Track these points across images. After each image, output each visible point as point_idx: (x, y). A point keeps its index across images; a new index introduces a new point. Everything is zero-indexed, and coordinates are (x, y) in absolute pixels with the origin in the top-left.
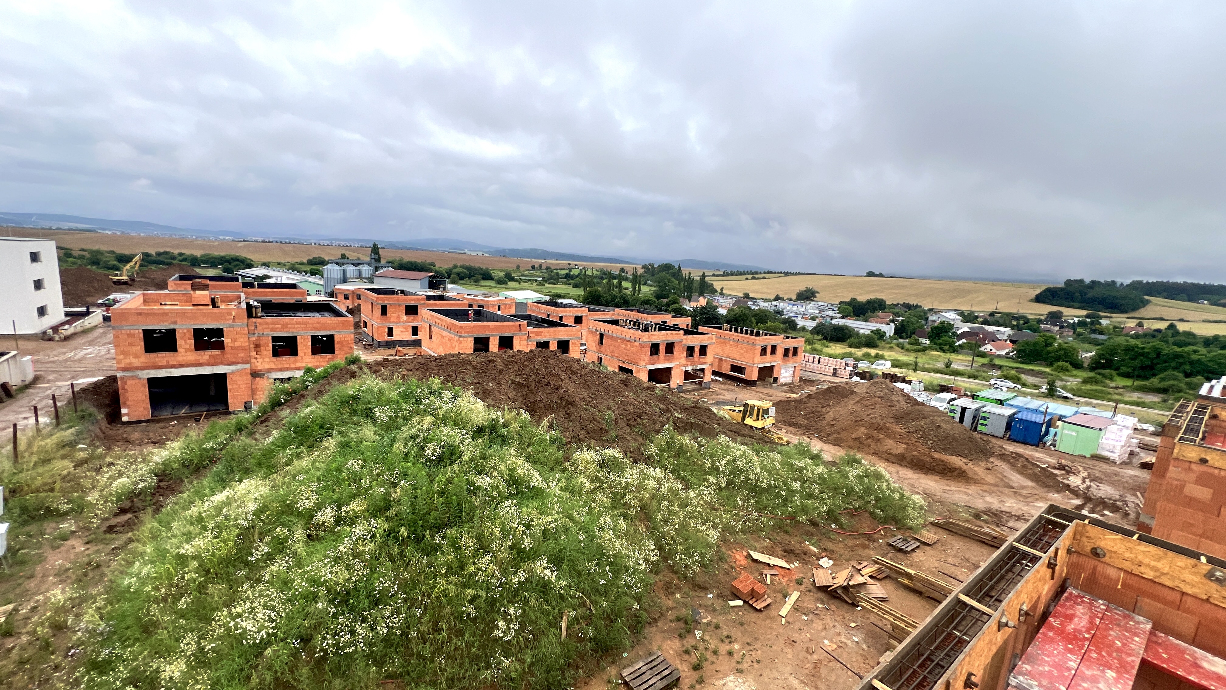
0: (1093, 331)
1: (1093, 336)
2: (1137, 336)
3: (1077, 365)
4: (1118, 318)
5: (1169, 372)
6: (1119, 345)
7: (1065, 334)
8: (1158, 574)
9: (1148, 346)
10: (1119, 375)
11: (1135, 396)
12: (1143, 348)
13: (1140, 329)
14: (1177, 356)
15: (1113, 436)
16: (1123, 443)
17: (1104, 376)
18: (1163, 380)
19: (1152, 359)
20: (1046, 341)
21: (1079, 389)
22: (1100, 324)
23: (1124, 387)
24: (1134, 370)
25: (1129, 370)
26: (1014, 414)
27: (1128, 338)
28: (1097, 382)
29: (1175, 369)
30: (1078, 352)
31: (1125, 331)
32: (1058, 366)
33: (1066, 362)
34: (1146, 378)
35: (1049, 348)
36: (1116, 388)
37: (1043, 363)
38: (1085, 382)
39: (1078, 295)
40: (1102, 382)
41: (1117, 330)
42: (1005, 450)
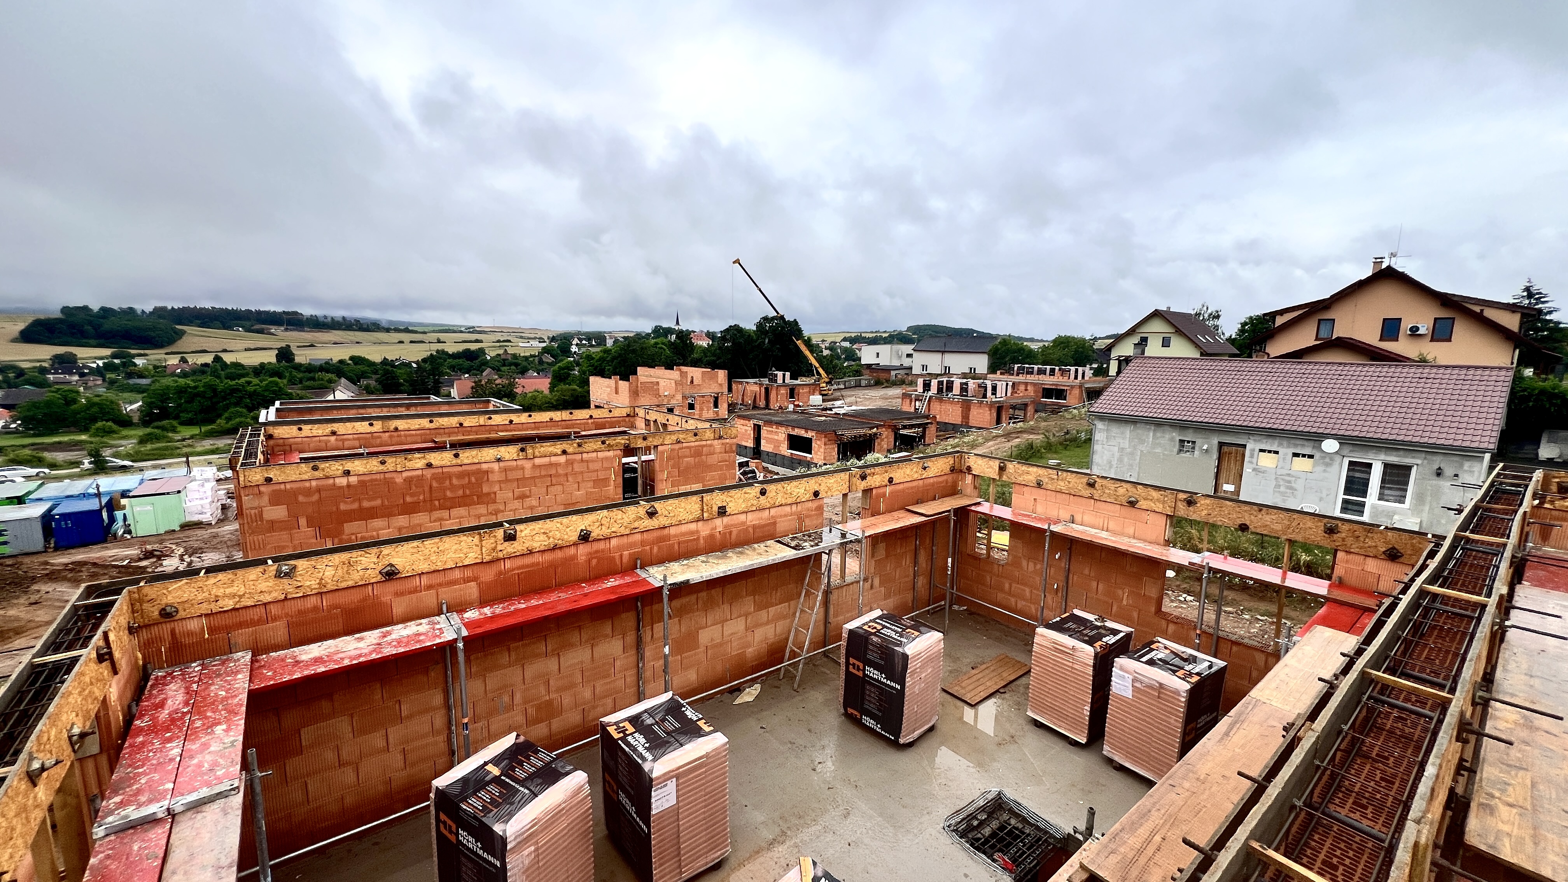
0: (130, 375)
1: (131, 381)
2: (184, 375)
3: (125, 422)
4: (156, 355)
5: (232, 410)
6: (168, 387)
7: (90, 384)
8: (237, 599)
9: (201, 384)
10: (183, 424)
11: (208, 444)
12: (196, 387)
13: (185, 365)
14: (233, 391)
15: (197, 495)
16: (210, 500)
17: (163, 428)
18: (229, 419)
19: (211, 398)
20: (65, 398)
21: (137, 452)
22: (135, 365)
23: (192, 437)
24: (196, 414)
25: (190, 415)
26: (50, 510)
27: (176, 378)
28: (158, 439)
29: (237, 404)
30: (118, 405)
31: (168, 371)
32: (97, 429)
33: (107, 421)
34: (213, 422)
35: (74, 407)
36: (184, 440)
37: (72, 429)
38: (142, 441)
39: (88, 328)
40: (165, 437)
41: (159, 370)
42: (53, 565)
